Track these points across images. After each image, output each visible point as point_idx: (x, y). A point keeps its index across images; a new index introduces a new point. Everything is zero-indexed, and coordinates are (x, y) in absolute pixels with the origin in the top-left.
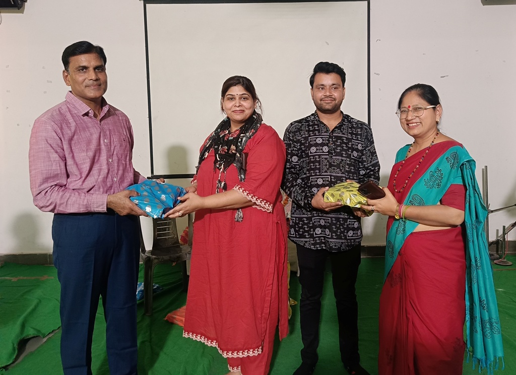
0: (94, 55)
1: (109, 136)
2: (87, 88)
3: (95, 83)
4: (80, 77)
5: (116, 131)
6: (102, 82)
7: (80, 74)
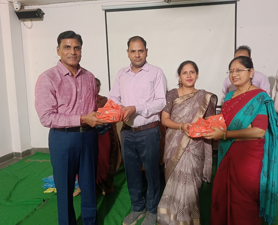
0: (75, 40)
1: (80, 87)
2: (69, 59)
3: (74, 56)
4: (66, 52)
5: (85, 84)
6: (78, 56)
7: (66, 50)
